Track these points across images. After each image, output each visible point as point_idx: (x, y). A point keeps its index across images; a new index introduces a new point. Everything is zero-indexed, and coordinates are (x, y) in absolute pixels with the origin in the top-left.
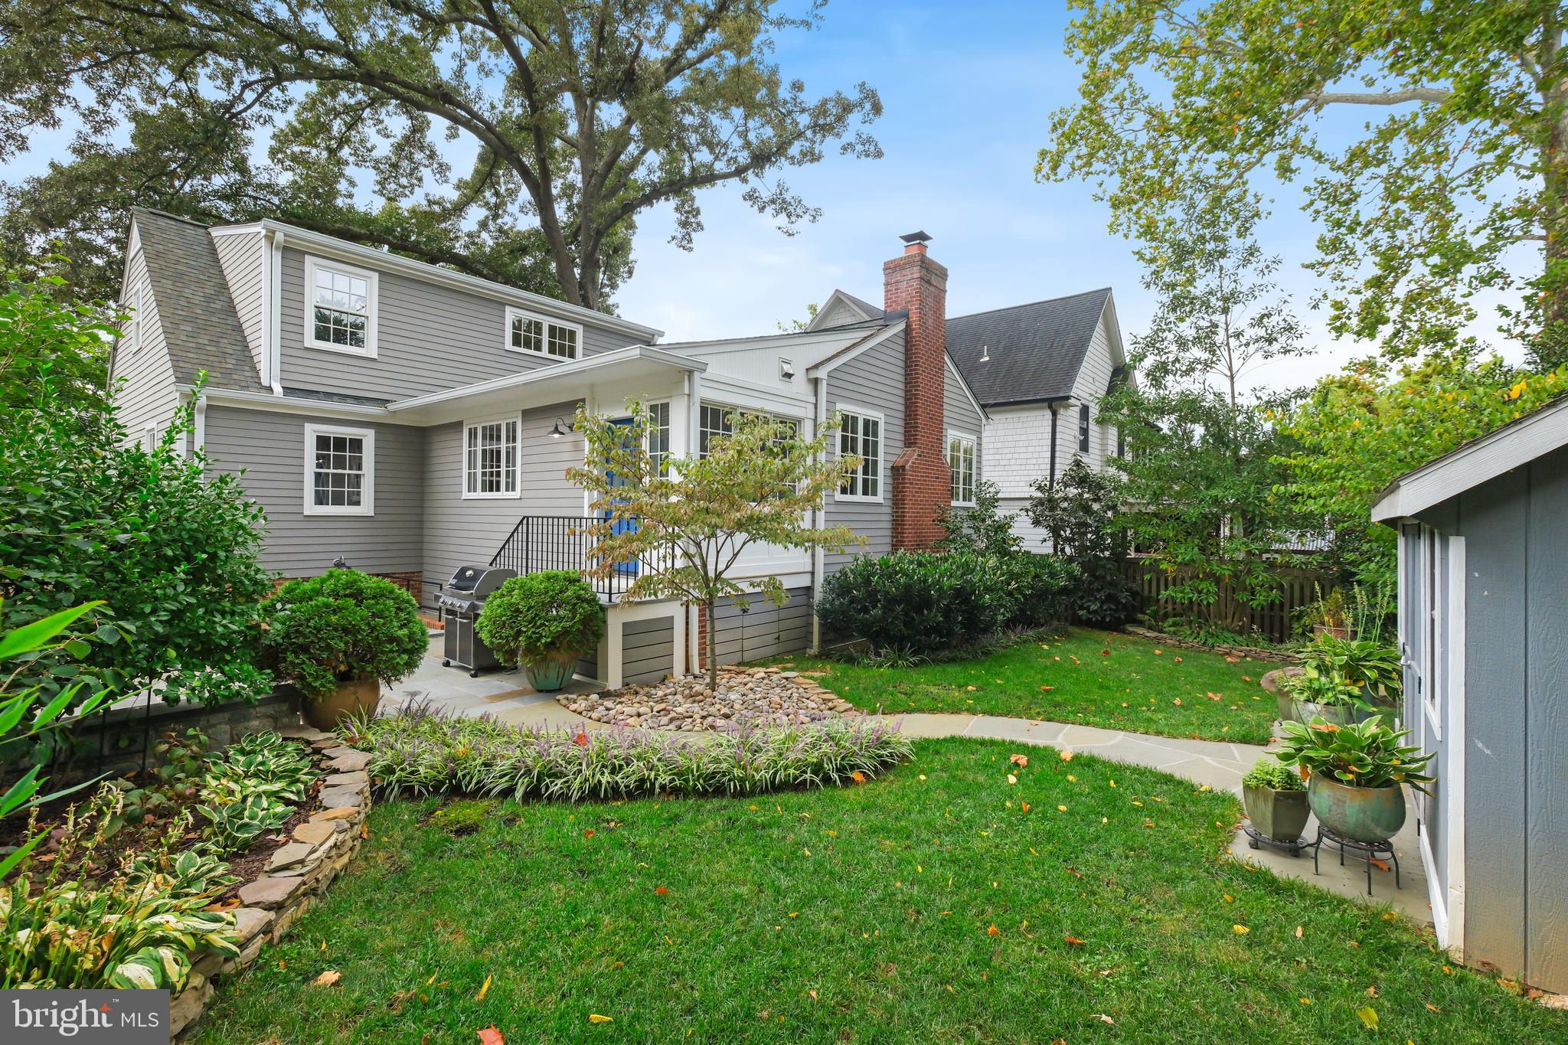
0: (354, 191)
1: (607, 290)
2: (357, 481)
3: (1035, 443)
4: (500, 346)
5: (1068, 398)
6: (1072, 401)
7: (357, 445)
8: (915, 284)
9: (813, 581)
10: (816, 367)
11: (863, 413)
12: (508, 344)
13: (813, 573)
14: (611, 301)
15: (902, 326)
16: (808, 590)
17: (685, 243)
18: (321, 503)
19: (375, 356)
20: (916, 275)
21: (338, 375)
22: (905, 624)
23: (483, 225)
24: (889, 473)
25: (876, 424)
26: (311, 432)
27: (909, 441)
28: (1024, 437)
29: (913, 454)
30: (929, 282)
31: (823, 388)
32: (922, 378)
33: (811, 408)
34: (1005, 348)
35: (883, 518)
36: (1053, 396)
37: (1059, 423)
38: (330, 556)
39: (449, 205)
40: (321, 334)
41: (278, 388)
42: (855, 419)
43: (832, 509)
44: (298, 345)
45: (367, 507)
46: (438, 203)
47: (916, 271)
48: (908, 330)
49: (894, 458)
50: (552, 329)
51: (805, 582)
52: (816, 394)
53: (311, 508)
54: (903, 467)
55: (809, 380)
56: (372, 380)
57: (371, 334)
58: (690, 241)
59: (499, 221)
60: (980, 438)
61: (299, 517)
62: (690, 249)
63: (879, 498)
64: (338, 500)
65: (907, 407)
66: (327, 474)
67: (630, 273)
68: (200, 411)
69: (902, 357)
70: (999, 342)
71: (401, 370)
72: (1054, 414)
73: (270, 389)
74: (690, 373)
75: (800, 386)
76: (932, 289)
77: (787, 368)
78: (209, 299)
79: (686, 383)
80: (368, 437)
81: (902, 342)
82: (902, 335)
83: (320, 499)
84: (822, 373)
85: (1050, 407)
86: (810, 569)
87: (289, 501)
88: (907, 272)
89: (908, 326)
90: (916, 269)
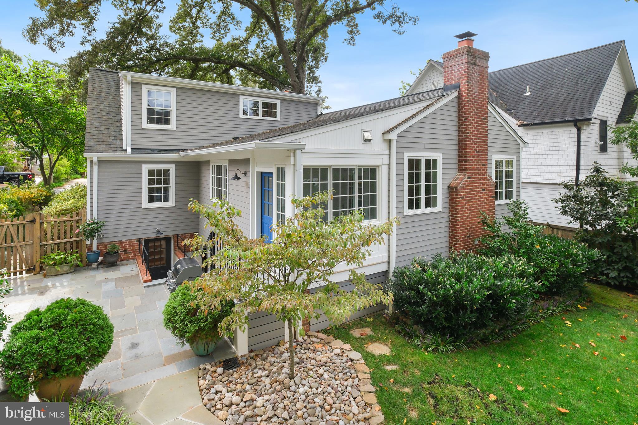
0: (203, 39)
1: (314, 69)
2: (166, 190)
3: (565, 148)
4: (237, 116)
5: (590, 119)
6: (593, 121)
7: (167, 172)
8: (464, 66)
9: (389, 268)
10: (389, 132)
11: (423, 156)
12: (241, 115)
13: (389, 262)
14: (316, 75)
15: (456, 94)
16: (386, 273)
17: (351, 42)
18: (151, 202)
19: (175, 129)
20: (464, 61)
21: (158, 140)
22: (446, 319)
23: (258, 46)
24: (446, 191)
25: (435, 161)
26: (145, 169)
27: (462, 167)
28: (556, 144)
29: (464, 178)
30: (474, 64)
31: (394, 145)
32: (470, 128)
33: (387, 157)
34: (542, 86)
35: (442, 220)
36: (577, 118)
37: (582, 135)
38: (155, 227)
39: (242, 39)
40: (151, 121)
41: (129, 150)
42: (419, 161)
43: (402, 221)
44: (139, 128)
45: (171, 203)
46: (237, 39)
47: (464, 59)
48: (459, 97)
49: (449, 181)
50: (264, 104)
51: (383, 268)
52: (390, 149)
53: (146, 204)
54: (456, 188)
55: (385, 140)
56: (174, 140)
57: (173, 117)
58: (354, 40)
59: (265, 43)
60: (518, 156)
61: (140, 210)
62: (354, 45)
63: (439, 208)
64: (159, 200)
65: (459, 146)
66: (154, 188)
67: (326, 59)
68: (95, 164)
69: (456, 114)
70: (537, 82)
71: (188, 134)
72: (579, 130)
73: (126, 150)
74: (294, 151)
75: (378, 145)
76: (477, 68)
77: (367, 136)
78: (110, 107)
79: (292, 158)
80: (172, 169)
81: (456, 105)
82: (456, 100)
83: (151, 200)
84: (393, 136)
85: (575, 125)
86: (387, 260)
87: (135, 202)
88: (459, 59)
89: (459, 94)
90: (465, 57)
